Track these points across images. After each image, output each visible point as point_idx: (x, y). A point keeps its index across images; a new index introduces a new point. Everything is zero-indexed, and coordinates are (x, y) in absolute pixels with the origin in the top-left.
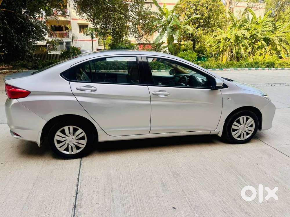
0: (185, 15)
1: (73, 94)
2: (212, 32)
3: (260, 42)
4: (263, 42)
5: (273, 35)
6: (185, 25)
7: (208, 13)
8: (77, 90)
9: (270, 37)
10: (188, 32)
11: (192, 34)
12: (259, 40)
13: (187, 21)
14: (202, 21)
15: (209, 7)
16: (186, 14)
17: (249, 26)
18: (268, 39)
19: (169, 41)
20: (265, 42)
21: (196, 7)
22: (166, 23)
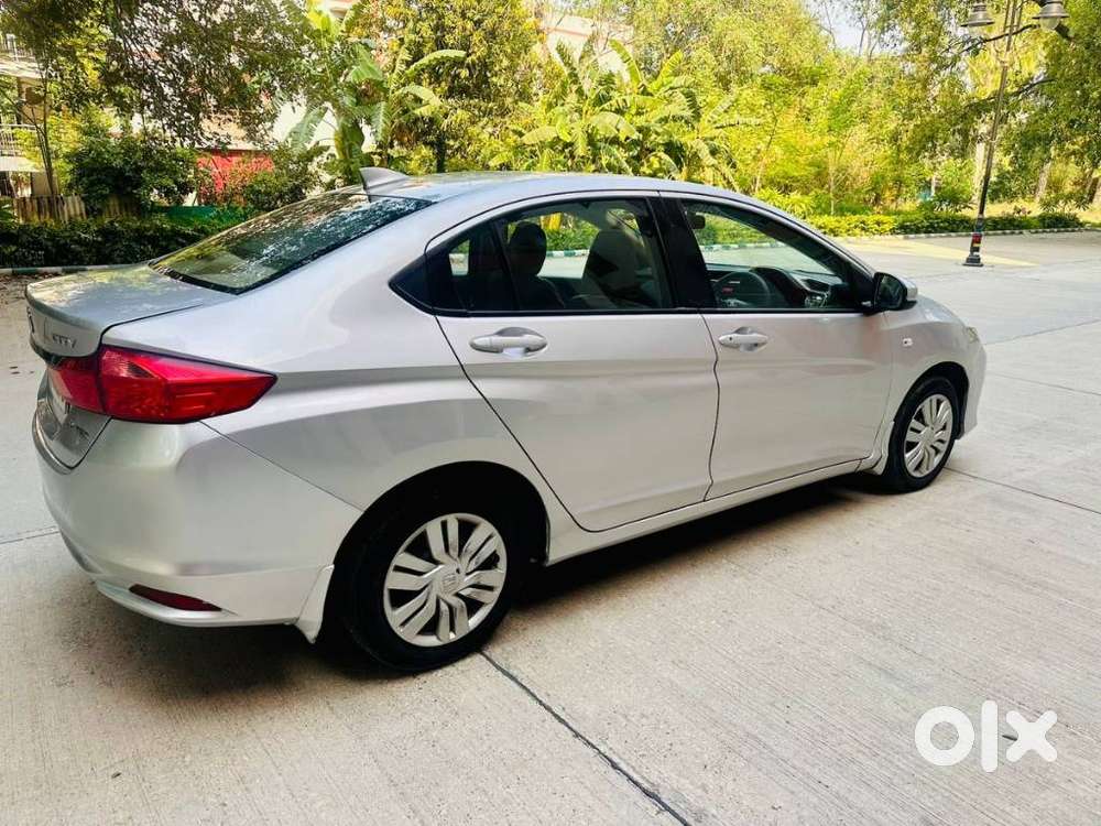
0: (401, 45)
1: (465, 373)
2: (503, 115)
3: (656, 156)
4: (666, 157)
5: (692, 135)
6: (404, 85)
7: (485, 42)
8: (477, 352)
9: (683, 140)
10: (417, 112)
11: (431, 120)
12: (654, 150)
13: (412, 67)
14: (464, 73)
15: (488, 23)
16: (402, 40)
17: (624, 101)
18: (678, 147)
19: (346, 143)
20: (671, 157)
21: (441, 17)
22: (324, 71)
